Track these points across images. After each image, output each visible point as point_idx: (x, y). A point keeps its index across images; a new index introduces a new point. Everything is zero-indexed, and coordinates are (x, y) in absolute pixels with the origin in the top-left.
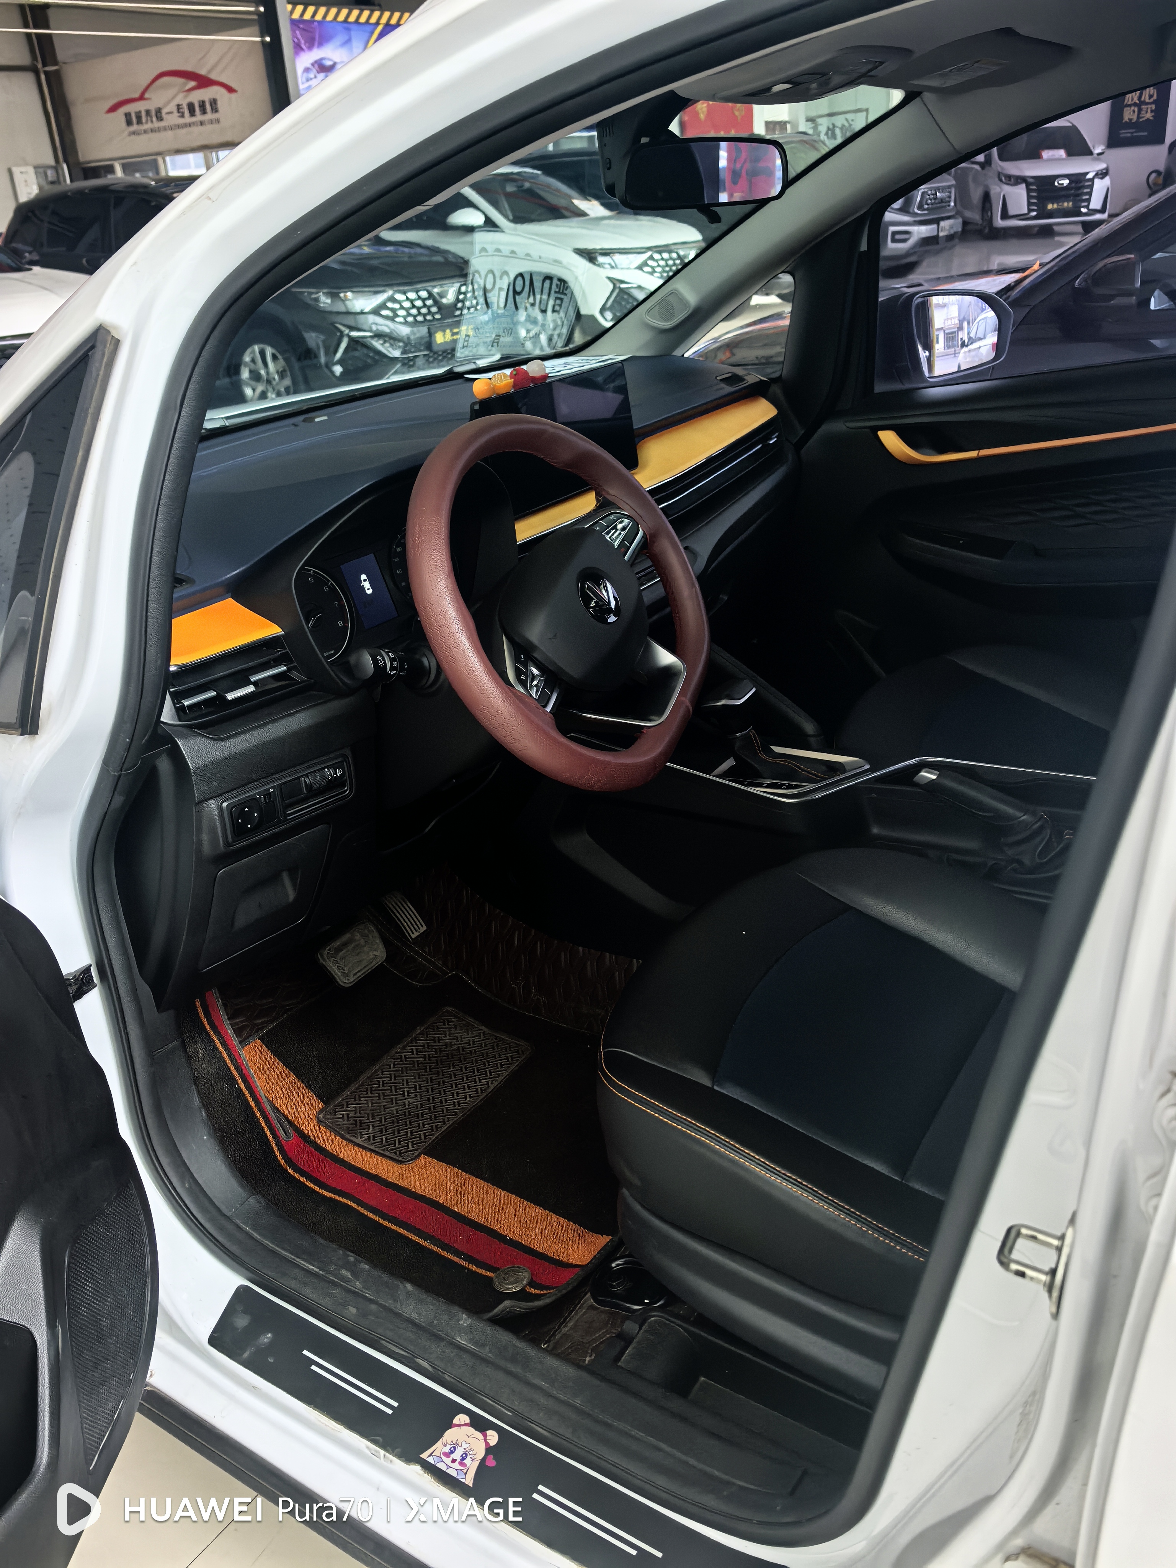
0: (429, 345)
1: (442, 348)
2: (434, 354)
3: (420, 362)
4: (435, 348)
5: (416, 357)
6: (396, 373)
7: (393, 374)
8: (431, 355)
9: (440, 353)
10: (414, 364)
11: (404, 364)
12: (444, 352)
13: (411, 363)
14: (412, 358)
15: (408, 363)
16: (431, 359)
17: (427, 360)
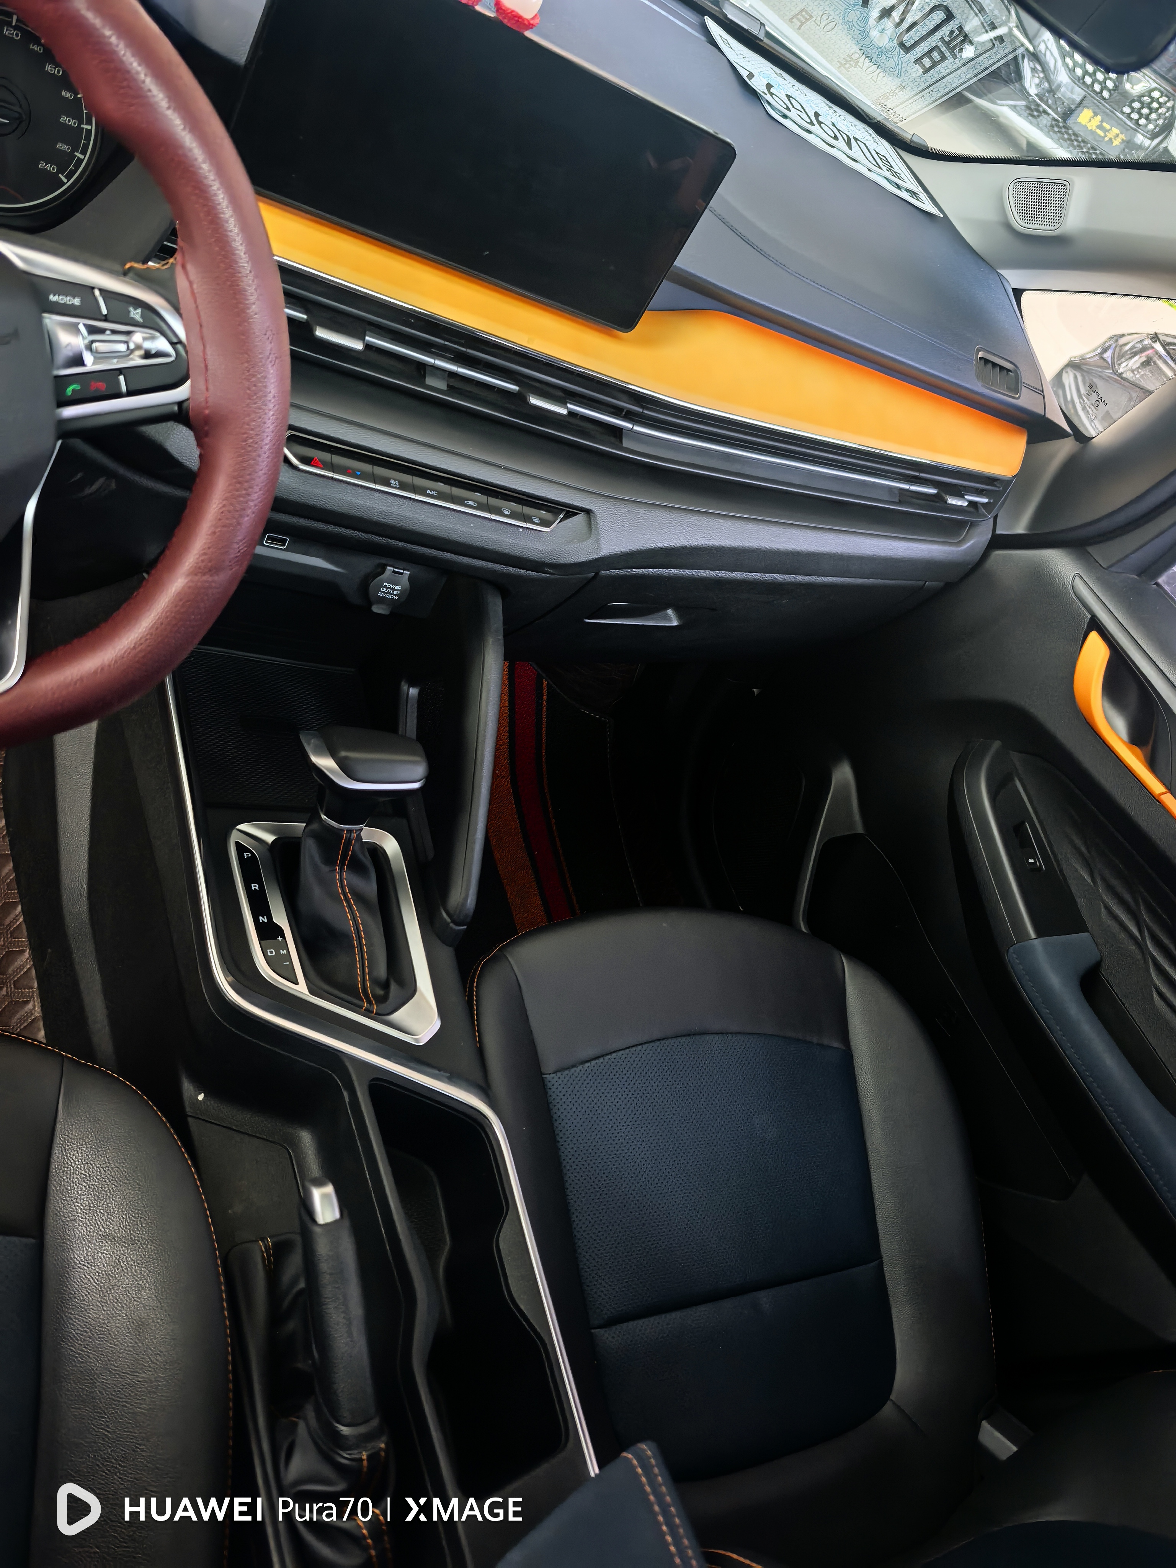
0: (1068, 114)
1: (1076, 129)
2: (1064, 127)
3: (1045, 120)
4: (1070, 122)
5: (1045, 112)
6: (1014, 108)
7: (1010, 106)
8: (1061, 124)
9: (1070, 132)
10: (1038, 116)
11: (1028, 107)
12: (1075, 134)
13: (1036, 113)
14: (1041, 109)
15: (1033, 111)
16: (1056, 129)
17: (1052, 126)
